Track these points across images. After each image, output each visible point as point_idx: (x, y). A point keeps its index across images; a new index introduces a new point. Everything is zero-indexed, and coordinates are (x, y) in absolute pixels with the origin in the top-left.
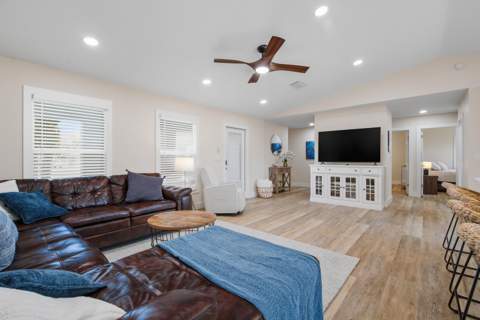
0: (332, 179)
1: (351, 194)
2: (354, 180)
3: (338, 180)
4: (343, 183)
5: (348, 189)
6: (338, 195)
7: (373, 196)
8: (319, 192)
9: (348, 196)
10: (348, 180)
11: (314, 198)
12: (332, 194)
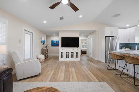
0: (67, 53)
1: (72, 57)
2: (73, 53)
3: (68, 53)
4: (70, 54)
5: (71, 56)
6: (68, 58)
7: (78, 57)
8: (62, 57)
9: (71, 57)
10: (71, 53)
11: (61, 59)
12: (67, 57)
